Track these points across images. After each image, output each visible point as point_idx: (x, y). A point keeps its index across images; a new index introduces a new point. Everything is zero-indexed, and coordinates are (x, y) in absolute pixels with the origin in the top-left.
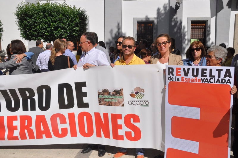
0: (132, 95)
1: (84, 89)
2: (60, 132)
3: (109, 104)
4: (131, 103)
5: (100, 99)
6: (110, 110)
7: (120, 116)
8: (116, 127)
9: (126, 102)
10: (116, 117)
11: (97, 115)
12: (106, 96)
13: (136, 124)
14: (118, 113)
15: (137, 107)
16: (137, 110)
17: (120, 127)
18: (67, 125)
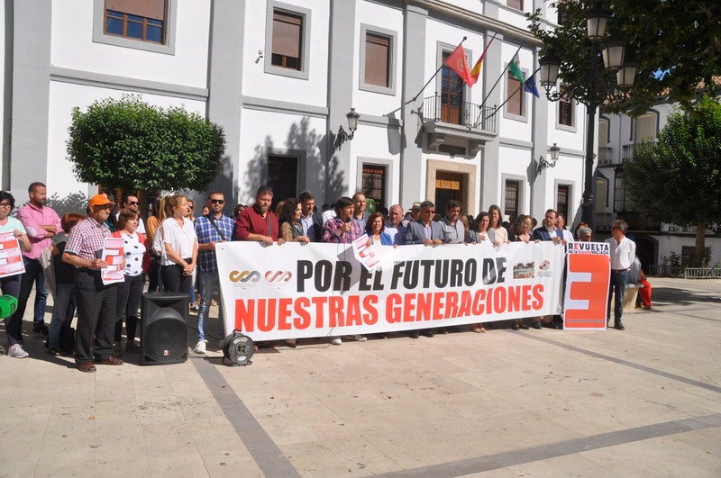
0: (541, 268)
1: (505, 265)
2: (478, 310)
3: (522, 277)
4: (540, 275)
5: (515, 273)
6: (522, 282)
7: (529, 287)
8: (526, 297)
9: (535, 275)
10: (527, 288)
11: (511, 288)
12: (520, 270)
13: (541, 294)
14: (528, 284)
15: (544, 277)
16: (542, 281)
17: (529, 297)
18: (484, 302)
